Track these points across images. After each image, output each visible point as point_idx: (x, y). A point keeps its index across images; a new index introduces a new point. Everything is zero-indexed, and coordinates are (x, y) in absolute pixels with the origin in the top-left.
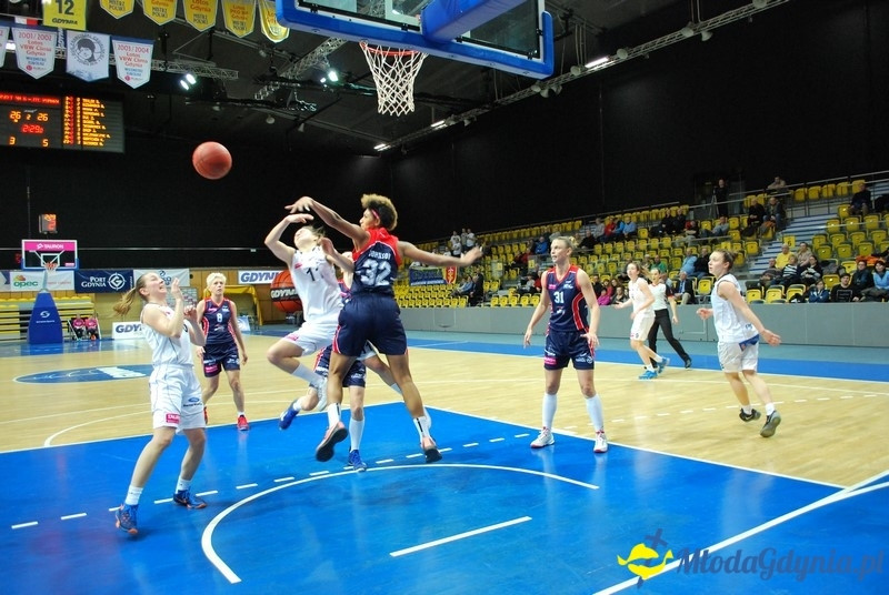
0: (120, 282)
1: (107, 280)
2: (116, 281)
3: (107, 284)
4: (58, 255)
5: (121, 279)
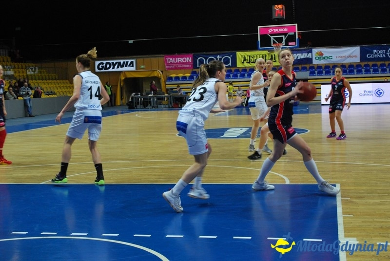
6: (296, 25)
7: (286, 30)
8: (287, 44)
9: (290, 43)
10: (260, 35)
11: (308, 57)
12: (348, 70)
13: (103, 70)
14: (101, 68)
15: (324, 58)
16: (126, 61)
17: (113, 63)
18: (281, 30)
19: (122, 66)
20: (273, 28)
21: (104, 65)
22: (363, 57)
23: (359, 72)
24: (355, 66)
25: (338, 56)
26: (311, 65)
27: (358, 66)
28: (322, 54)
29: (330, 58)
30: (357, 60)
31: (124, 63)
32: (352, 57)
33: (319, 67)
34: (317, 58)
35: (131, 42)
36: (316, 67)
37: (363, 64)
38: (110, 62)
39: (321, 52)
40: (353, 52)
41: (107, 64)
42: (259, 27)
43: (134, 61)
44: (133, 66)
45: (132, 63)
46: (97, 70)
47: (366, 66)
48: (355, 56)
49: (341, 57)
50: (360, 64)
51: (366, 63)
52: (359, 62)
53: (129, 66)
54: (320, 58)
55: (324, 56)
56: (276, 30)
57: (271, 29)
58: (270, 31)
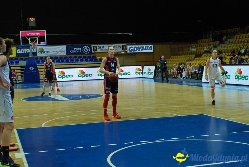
0: (88, 50)
1: (82, 49)
2: (86, 49)
3: (82, 51)
4: (37, 38)
5: (88, 49)
6: (45, 31)
7: (39, 34)
8: (39, 43)
9: (41, 42)
10: (22, 37)
11: (34, 51)
12: (60, 60)
15: (44, 52)
18: (35, 34)
20: (30, 32)
22: (68, 52)
23: (67, 61)
24: (64, 57)
25: (53, 51)
26: (36, 57)
27: (66, 57)
28: (43, 50)
29: (48, 52)
30: (65, 54)
32: (62, 52)
33: (41, 58)
34: (40, 52)
36: (39, 58)
37: (68, 56)
39: (42, 48)
40: (62, 49)
42: (21, 31)
47: (70, 57)
48: (64, 52)
49: (55, 52)
50: (67, 56)
51: (70, 56)
52: (66, 55)
54: (41, 52)
55: (44, 51)
56: (32, 34)
57: (29, 33)
58: (28, 34)
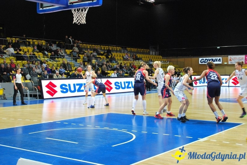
13: (203, 63)
14: (202, 62)
16: (216, 58)
17: (209, 59)
19: (214, 61)
21: (204, 60)
31: (215, 59)
35: (218, 48)
38: (208, 58)
41: (206, 59)
43: (221, 58)
44: (220, 61)
45: (220, 59)
46: (200, 63)
53: (218, 61)
